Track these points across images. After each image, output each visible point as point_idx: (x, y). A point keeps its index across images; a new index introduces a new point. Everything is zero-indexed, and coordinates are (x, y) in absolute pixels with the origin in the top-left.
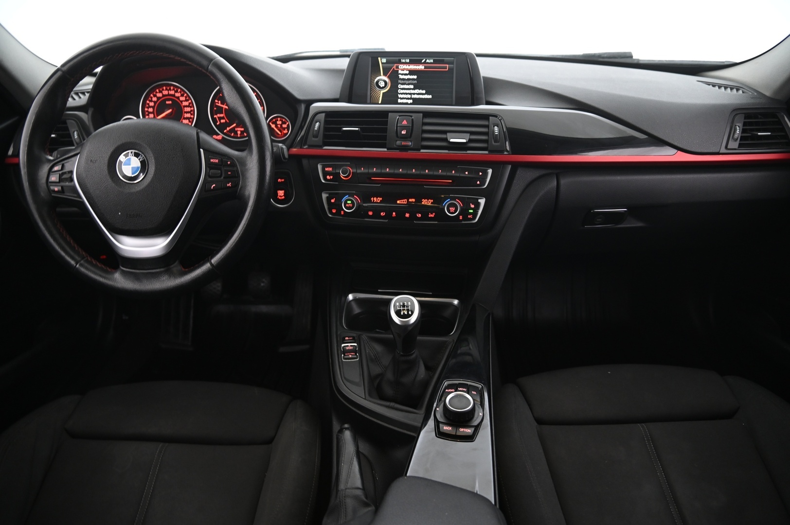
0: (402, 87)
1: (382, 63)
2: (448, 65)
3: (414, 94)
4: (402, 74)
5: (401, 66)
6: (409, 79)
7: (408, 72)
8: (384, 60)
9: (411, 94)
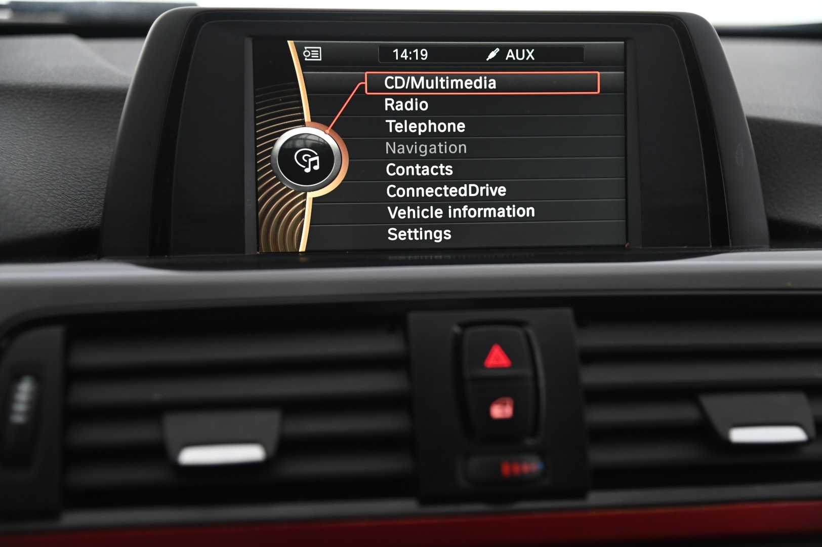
0: (402, 171)
1: (305, 65)
2: (599, 73)
3: (458, 202)
4: (401, 116)
5: (395, 80)
6: (430, 138)
7: (424, 106)
8: (315, 53)
9: (443, 203)
